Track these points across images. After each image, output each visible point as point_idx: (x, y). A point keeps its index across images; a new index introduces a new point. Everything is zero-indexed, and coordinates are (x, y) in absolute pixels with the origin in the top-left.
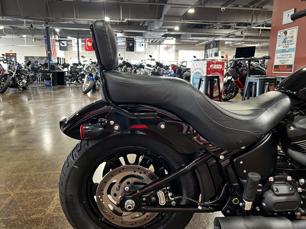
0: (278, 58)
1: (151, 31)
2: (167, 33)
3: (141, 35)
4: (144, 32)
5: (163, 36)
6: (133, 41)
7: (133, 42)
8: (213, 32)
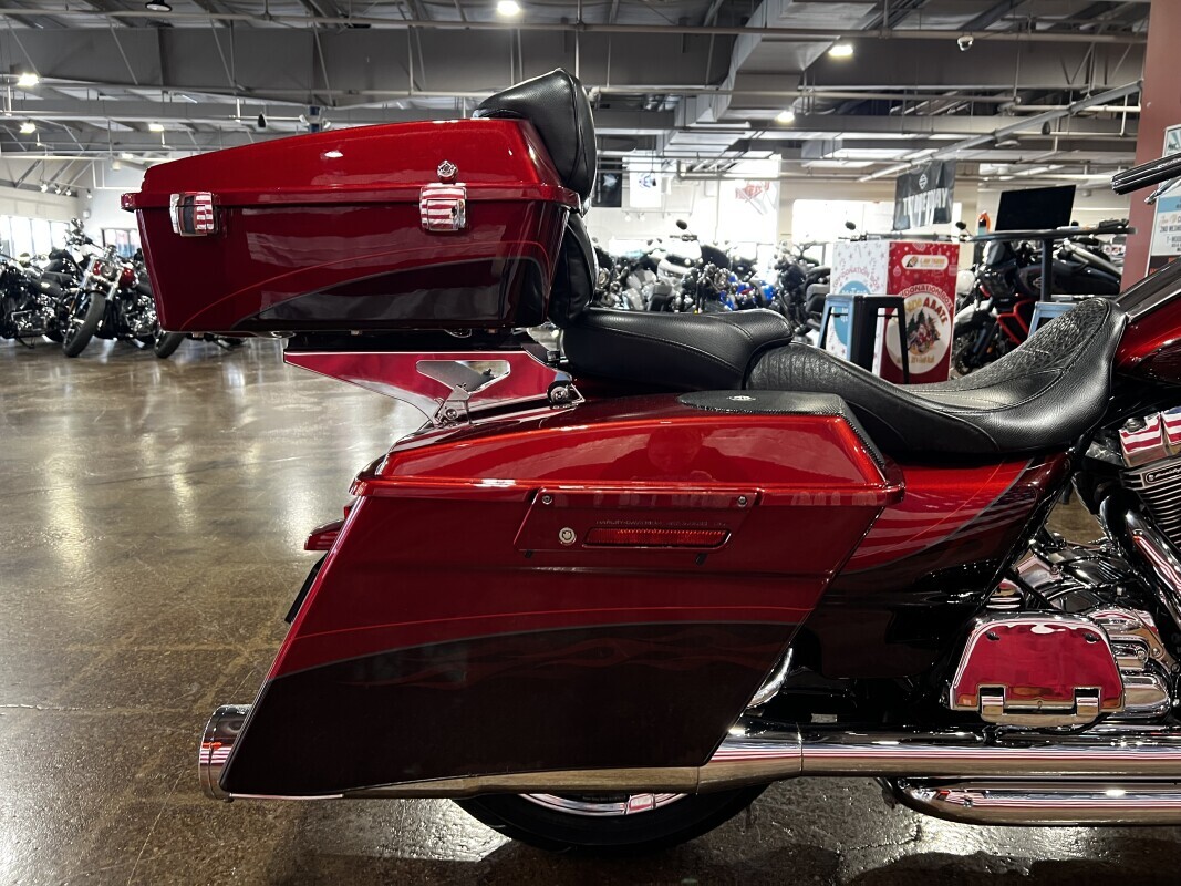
0: (1164, 229)
1: (685, 129)
2: (748, 135)
3: (648, 143)
4: (659, 132)
5: (731, 148)
6: (620, 167)
7: (619, 172)
8: (930, 130)
